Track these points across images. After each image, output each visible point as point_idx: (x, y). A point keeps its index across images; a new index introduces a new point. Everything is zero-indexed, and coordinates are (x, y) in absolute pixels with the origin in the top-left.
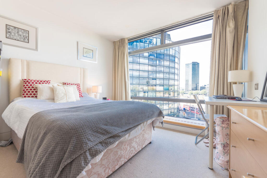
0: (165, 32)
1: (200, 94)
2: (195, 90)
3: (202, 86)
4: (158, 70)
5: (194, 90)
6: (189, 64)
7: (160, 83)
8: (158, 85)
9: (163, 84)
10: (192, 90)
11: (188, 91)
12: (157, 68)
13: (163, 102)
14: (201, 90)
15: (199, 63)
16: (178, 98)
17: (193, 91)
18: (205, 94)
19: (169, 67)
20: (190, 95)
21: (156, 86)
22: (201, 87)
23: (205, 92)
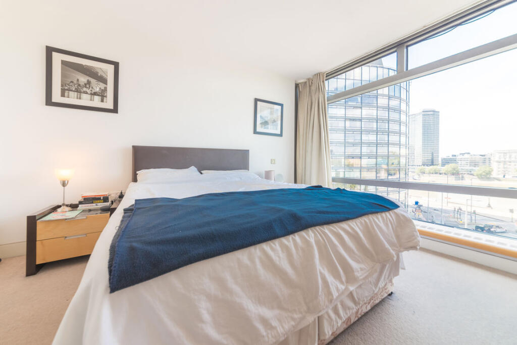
0: (407, 47)
1: (441, 172)
2: (430, 165)
3: (446, 158)
4: (365, 128)
5: (427, 165)
6: (415, 114)
7: (369, 151)
8: (365, 155)
9: (375, 154)
10: (424, 165)
11: (412, 167)
12: (363, 123)
13: (386, 188)
14: (443, 165)
15: (439, 112)
16: (407, 180)
17: (426, 167)
18: (453, 174)
19: (389, 121)
20: (419, 175)
21: (361, 158)
22: (444, 159)
23: (454, 169)
